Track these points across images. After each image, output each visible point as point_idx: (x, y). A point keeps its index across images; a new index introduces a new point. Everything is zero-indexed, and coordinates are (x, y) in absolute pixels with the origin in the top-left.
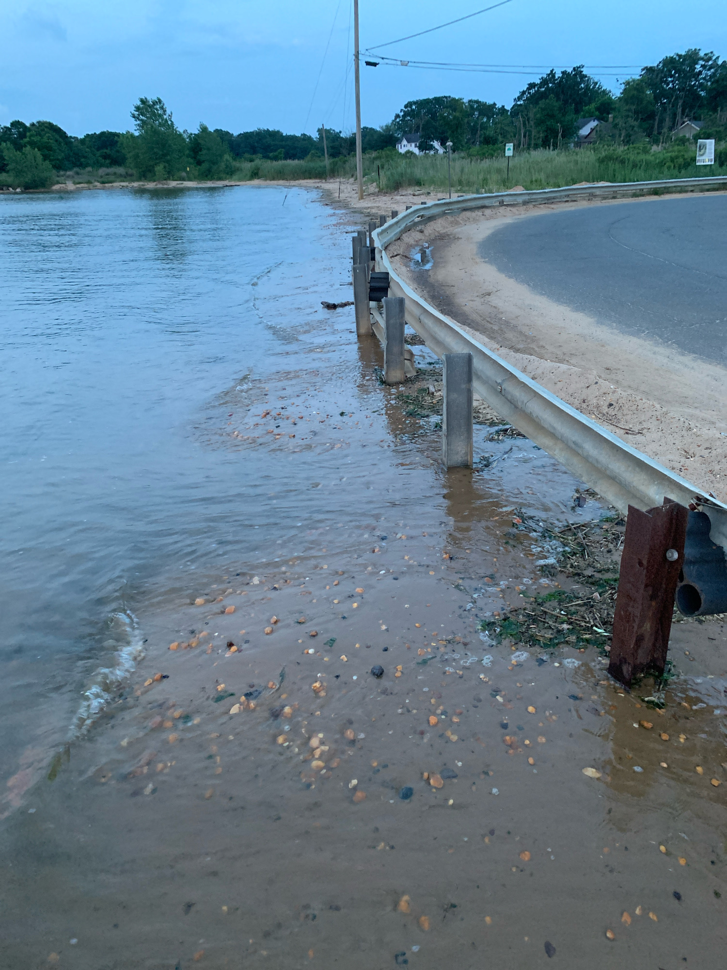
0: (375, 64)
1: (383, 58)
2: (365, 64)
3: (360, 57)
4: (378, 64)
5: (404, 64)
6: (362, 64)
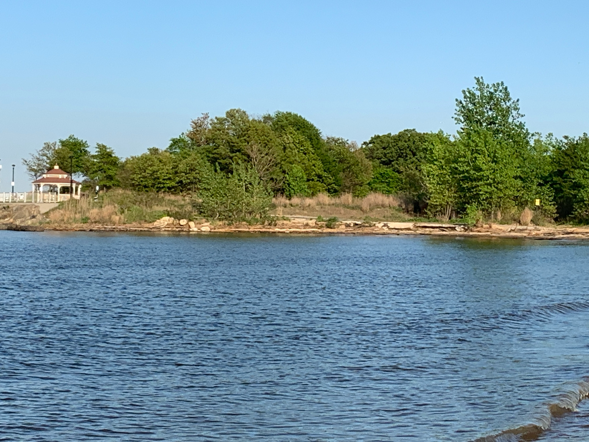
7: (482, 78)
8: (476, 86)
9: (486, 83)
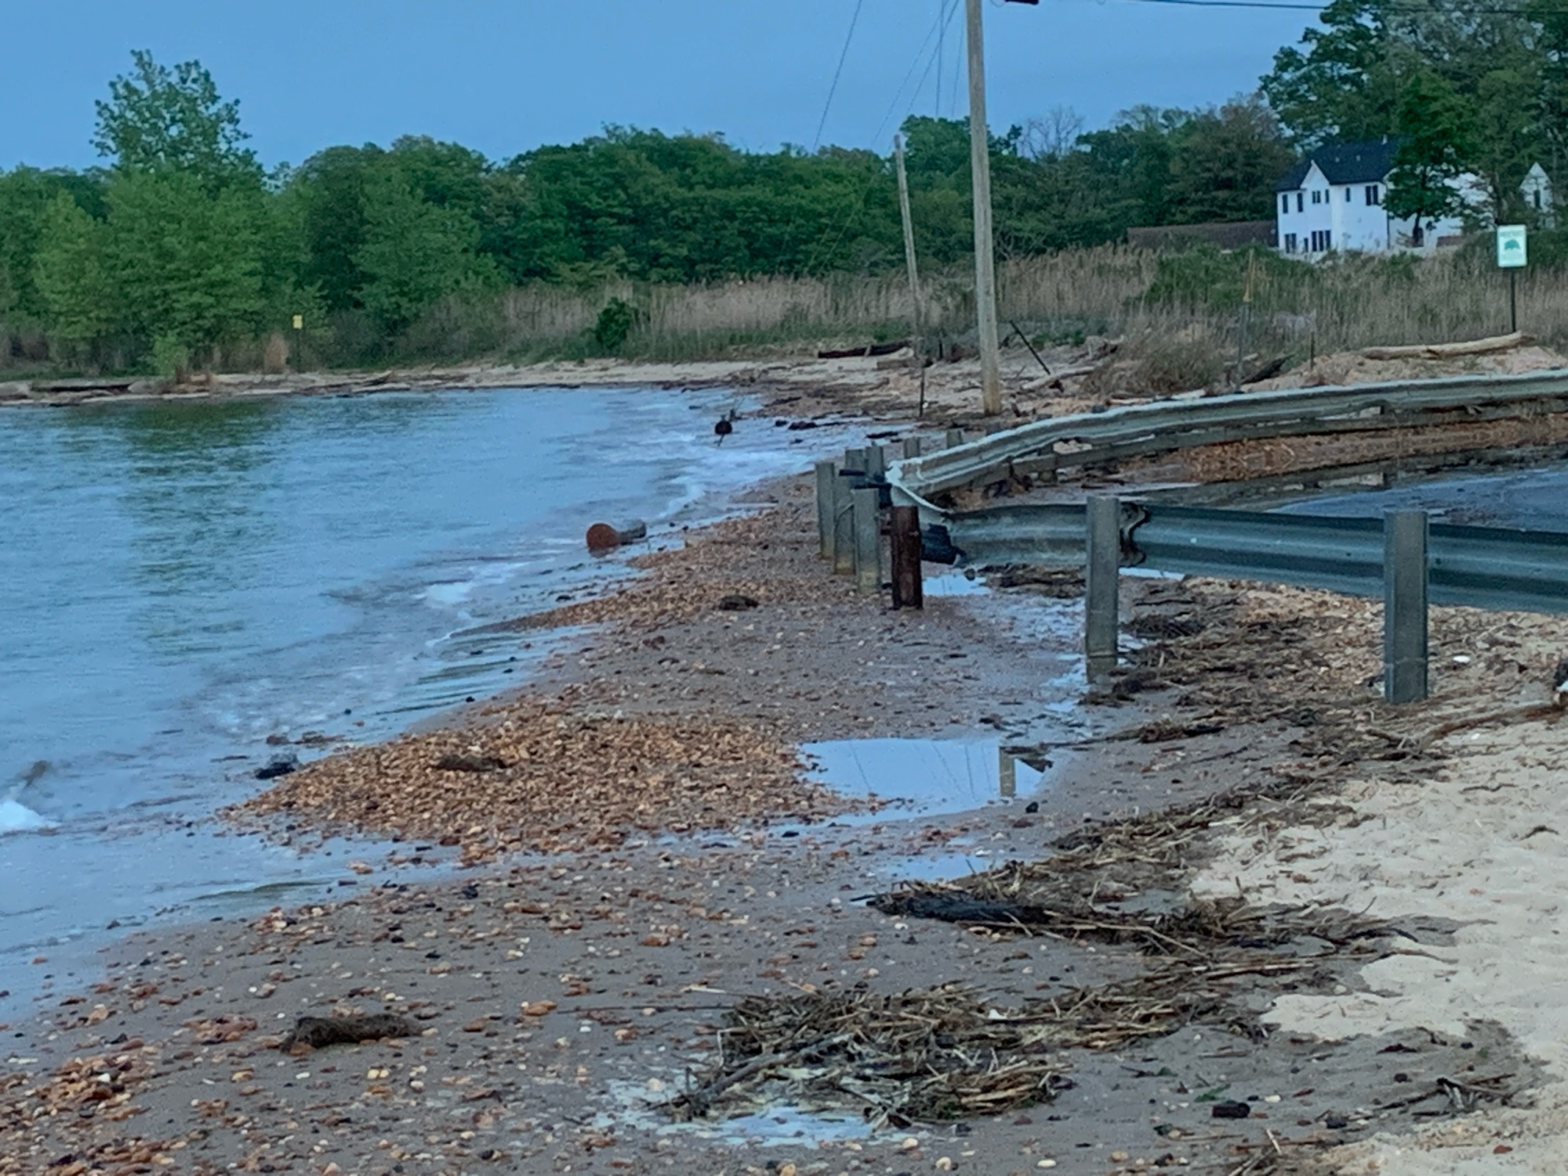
7: (148, 52)
8: (137, 71)
9: (157, 62)
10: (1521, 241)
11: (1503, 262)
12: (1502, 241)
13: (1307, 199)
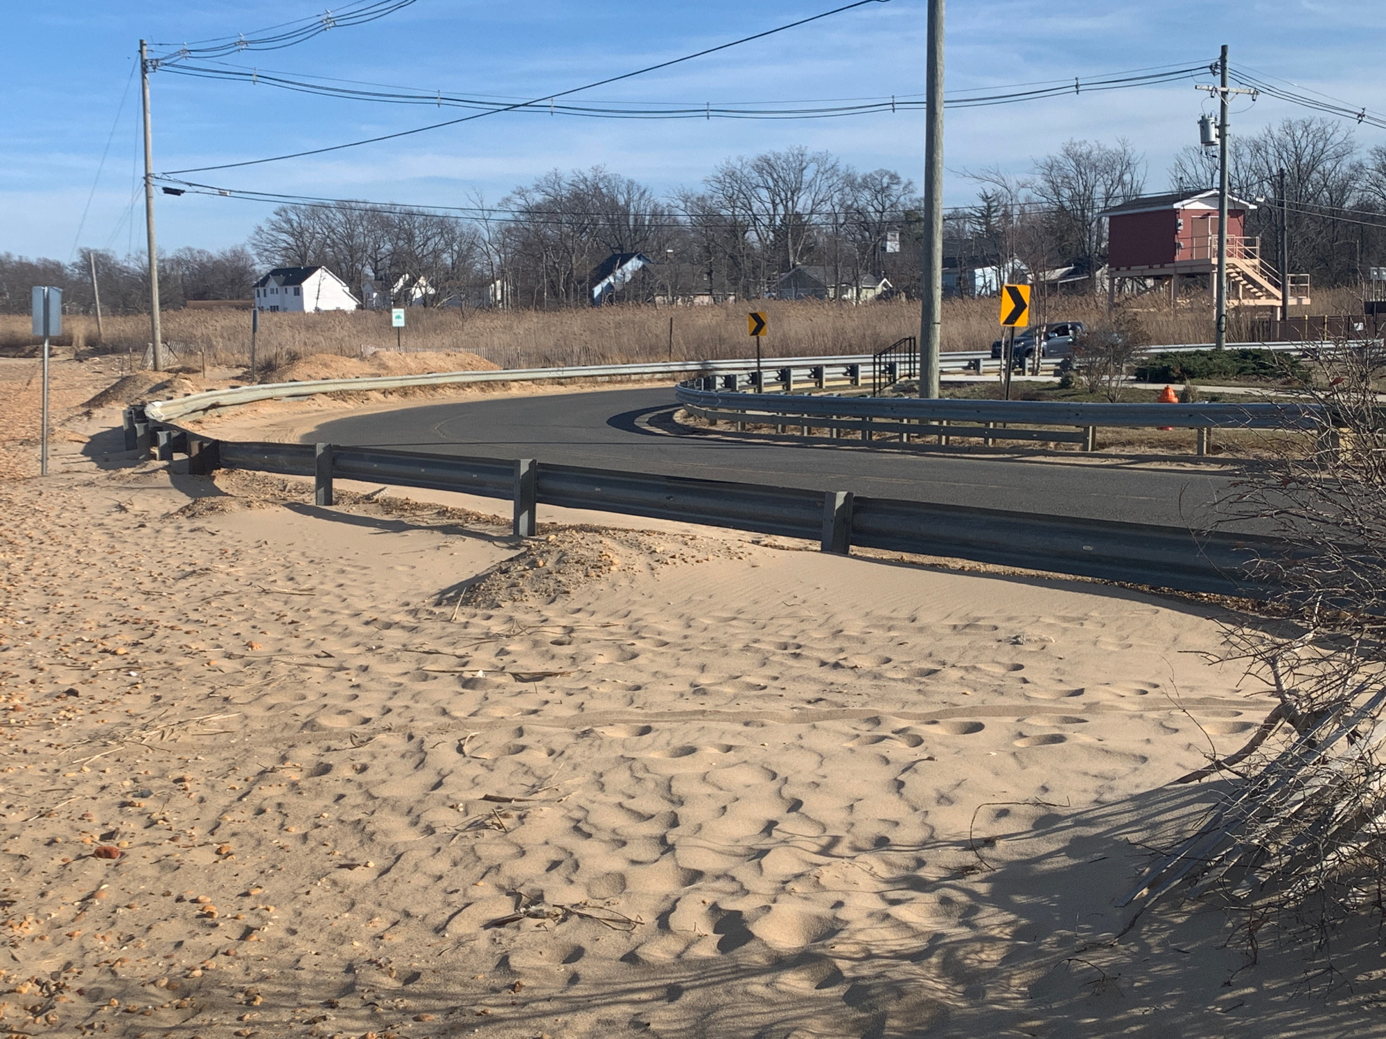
0: (177, 192)
1: (190, 185)
2: (162, 192)
3: (153, 181)
4: (183, 192)
5: (222, 193)
6: (157, 192)
10: (402, 315)
11: (395, 324)
12: (394, 315)
13: (268, 291)
